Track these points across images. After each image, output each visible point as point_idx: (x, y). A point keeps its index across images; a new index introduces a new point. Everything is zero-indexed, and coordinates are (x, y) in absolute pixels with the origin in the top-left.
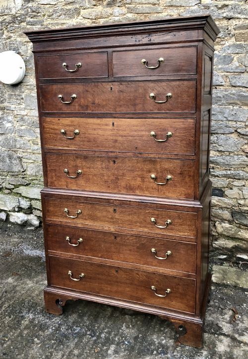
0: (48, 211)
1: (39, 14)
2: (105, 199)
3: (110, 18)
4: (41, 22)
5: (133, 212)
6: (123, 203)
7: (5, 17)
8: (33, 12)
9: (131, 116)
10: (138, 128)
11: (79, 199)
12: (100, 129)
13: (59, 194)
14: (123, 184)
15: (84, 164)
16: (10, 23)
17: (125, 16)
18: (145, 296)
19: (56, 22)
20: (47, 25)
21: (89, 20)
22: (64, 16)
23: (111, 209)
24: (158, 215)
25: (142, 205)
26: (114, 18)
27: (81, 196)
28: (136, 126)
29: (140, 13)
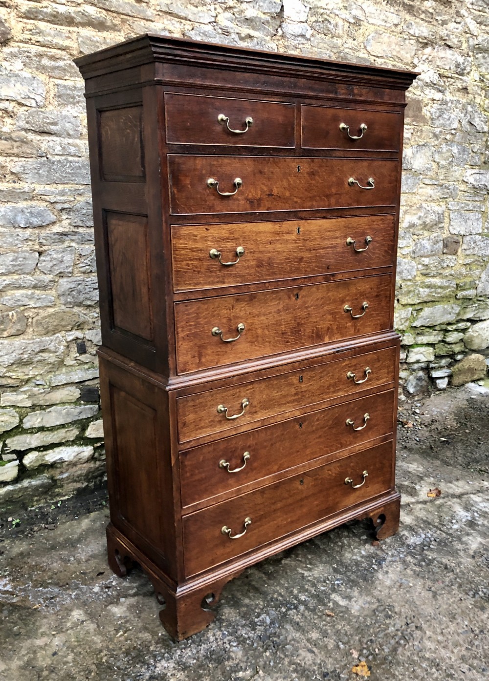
0: (185, 424)
2: (288, 364)
5: (325, 373)
6: (313, 363)
9: (324, 215)
10: (331, 234)
11: (245, 378)
12: (278, 240)
13: (207, 382)
14: (308, 331)
15: (249, 310)
17: (79, 9)
18: (338, 500)
23: (295, 380)
24: (355, 365)
25: (337, 355)
27: (247, 373)
28: (329, 231)
29: (112, 11)
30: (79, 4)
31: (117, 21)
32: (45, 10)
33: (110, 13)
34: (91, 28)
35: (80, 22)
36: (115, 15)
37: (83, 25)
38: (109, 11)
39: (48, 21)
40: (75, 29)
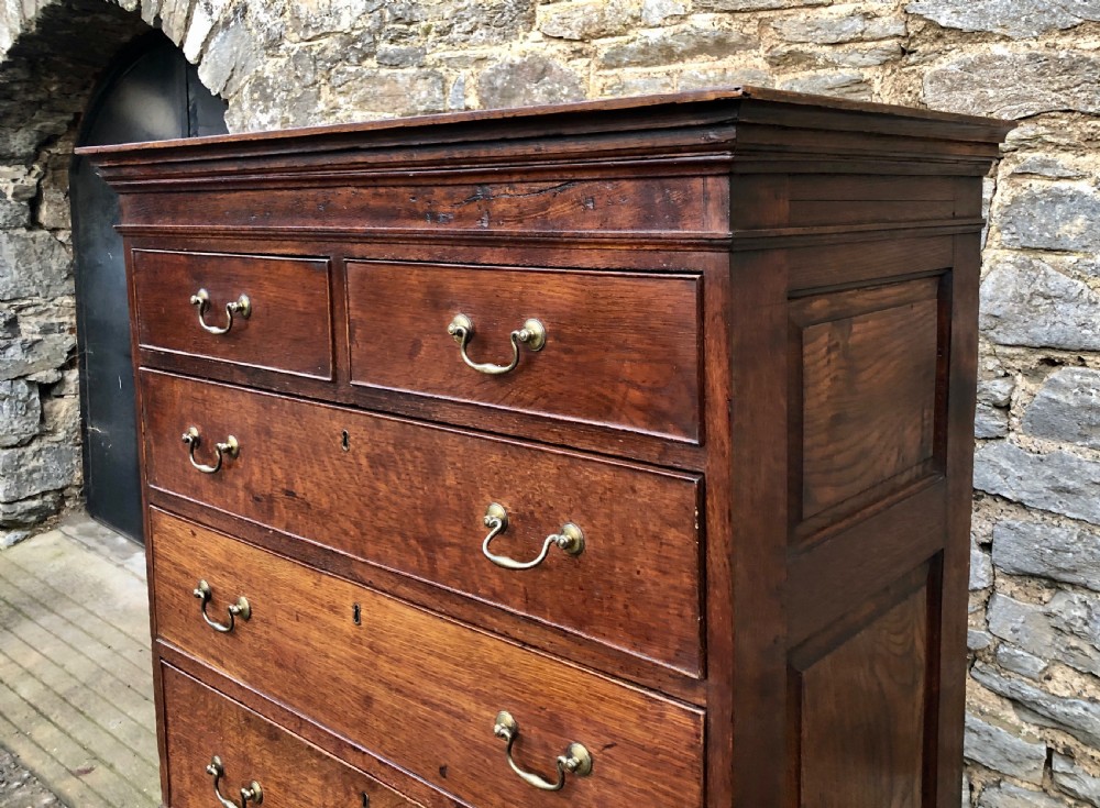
1: (413, 28)
3: (632, 34)
4: (418, 56)
7: (325, 41)
8: (398, 20)
12: (312, 619)
16: (336, 61)
17: (682, 26)
19: (461, 53)
20: (435, 65)
21: (562, 45)
22: (484, 31)
26: (645, 32)
28: (441, 657)
29: (740, 11)
30: (683, 18)
31: (750, 29)
32: (631, 45)
33: (737, 15)
34: (703, 57)
35: (683, 51)
36: (747, 16)
37: (691, 54)
38: (736, 11)
39: (638, 64)
40: (679, 65)
